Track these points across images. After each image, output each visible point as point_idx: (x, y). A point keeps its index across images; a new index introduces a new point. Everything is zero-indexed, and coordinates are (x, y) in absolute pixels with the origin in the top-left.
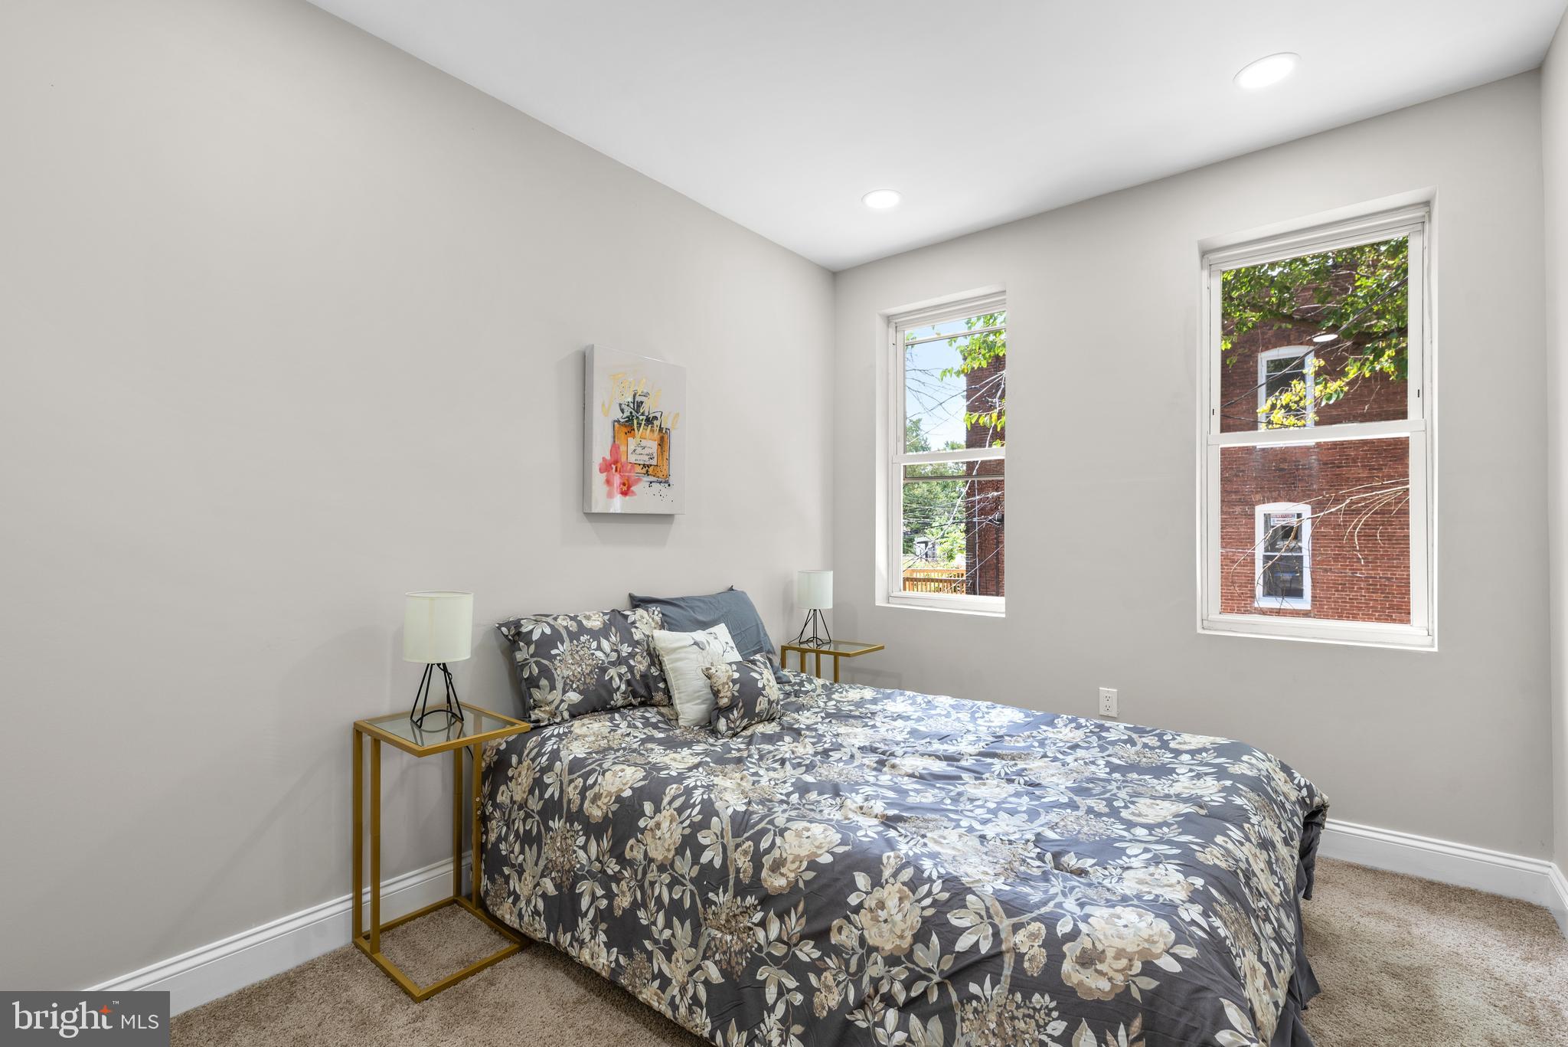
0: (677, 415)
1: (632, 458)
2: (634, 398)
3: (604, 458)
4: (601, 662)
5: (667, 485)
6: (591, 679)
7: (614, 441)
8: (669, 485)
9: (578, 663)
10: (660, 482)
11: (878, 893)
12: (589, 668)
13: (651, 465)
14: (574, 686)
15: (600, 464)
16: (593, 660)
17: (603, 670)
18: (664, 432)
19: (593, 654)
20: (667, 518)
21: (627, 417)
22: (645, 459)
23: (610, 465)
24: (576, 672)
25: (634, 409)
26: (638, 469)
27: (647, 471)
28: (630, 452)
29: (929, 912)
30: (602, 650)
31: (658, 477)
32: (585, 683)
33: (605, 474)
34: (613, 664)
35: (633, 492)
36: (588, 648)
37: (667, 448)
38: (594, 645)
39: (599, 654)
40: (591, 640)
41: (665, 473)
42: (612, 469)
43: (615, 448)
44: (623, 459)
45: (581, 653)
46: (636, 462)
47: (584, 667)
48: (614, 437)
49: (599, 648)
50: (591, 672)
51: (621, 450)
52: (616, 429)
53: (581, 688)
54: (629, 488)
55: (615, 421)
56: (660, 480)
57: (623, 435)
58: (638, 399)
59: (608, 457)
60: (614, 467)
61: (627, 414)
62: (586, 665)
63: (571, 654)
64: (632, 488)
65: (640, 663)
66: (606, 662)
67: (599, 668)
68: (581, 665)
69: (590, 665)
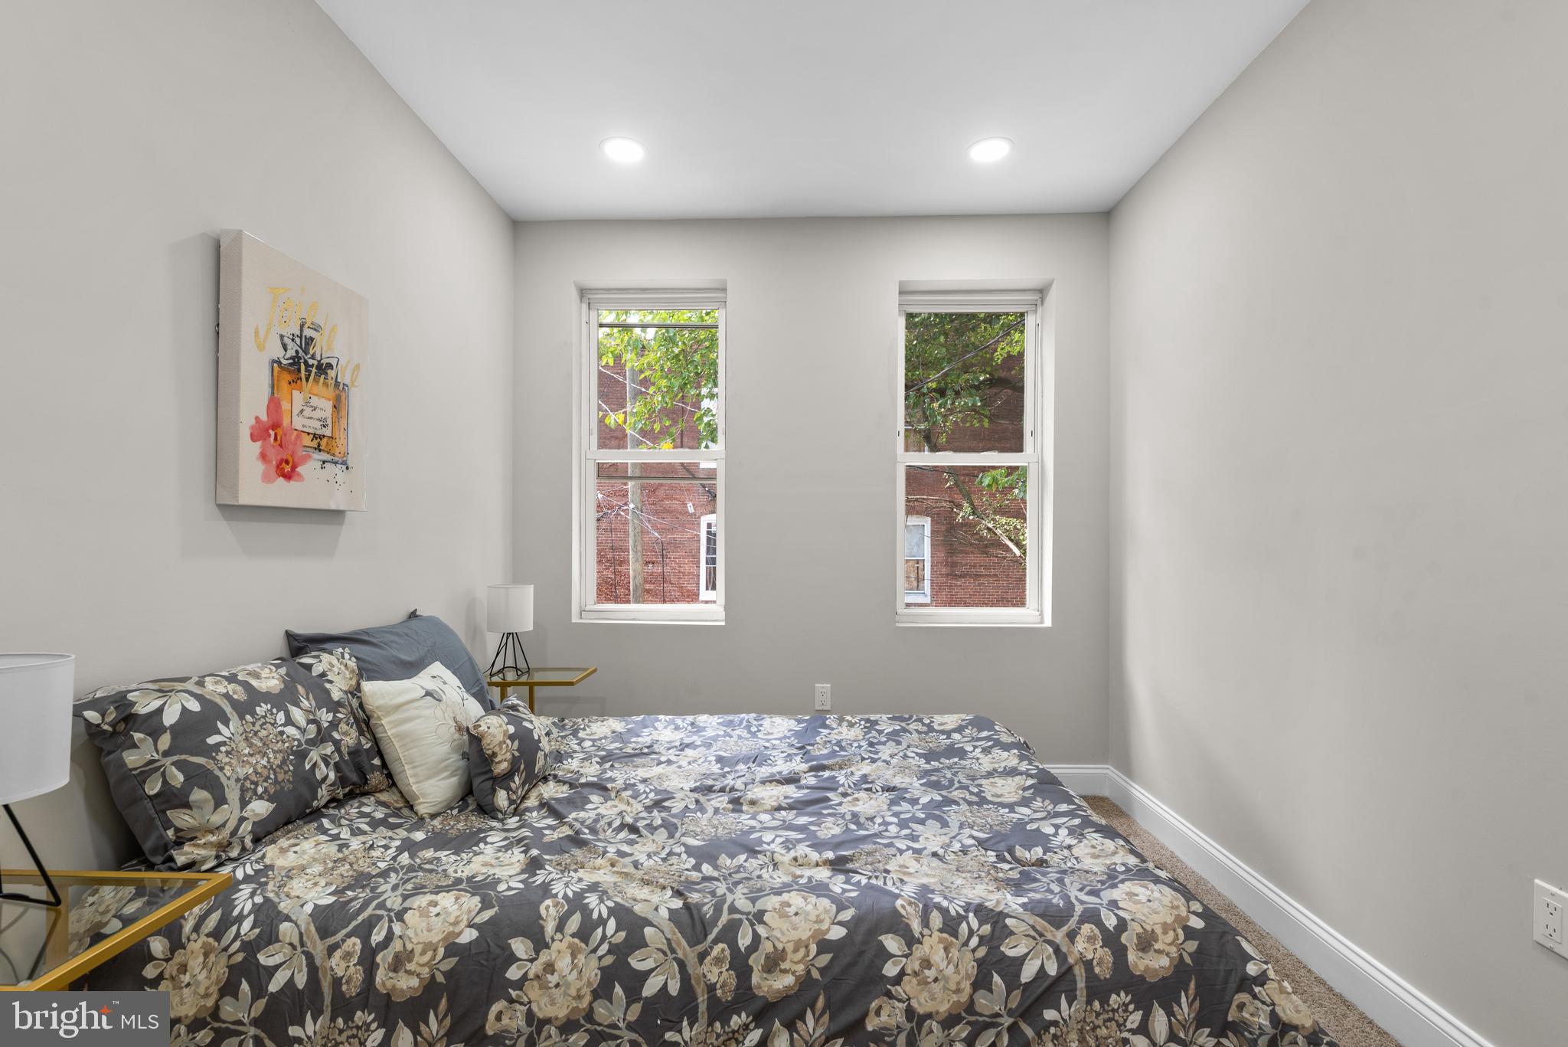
0: (358, 367)
1: (298, 423)
2: (301, 330)
3: (257, 418)
4: (296, 743)
5: (344, 467)
6: (286, 773)
7: (273, 393)
8: (347, 468)
9: (260, 752)
10: (336, 463)
11: (919, 951)
12: (280, 756)
13: (324, 436)
14: (260, 790)
15: (252, 427)
16: (283, 742)
17: (302, 755)
18: (341, 388)
19: (282, 733)
20: (335, 516)
21: (292, 358)
22: (314, 426)
23: (267, 430)
24: (259, 767)
25: (301, 347)
26: (307, 440)
27: (319, 445)
28: (295, 412)
29: (982, 952)
30: (293, 725)
31: (334, 455)
32: (276, 782)
33: (259, 444)
34: (312, 743)
35: (299, 475)
36: (272, 725)
37: (343, 413)
38: (281, 717)
39: (290, 731)
40: (275, 711)
41: (342, 449)
42: (270, 436)
43: (274, 405)
44: (286, 422)
45: (263, 733)
46: (305, 429)
47: (271, 755)
48: (273, 387)
49: (289, 721)
50: (284, 761)
51: (283, 408)
52: (276, 373)
53: (272, 791)
54: (294, 468)
55: (274, 361)
56: (336, 459)
57: (284, 385)
58: (308, 333)
59: (264, 417)
60: (272, 433)
61: (291, 353)
62: (274, 752)
63: (247, 739)
64: (299, 469)
65: (346, 734)
66: (303, 741)
67: (293, 753)
68: (265, 754)
69: (280, 751)
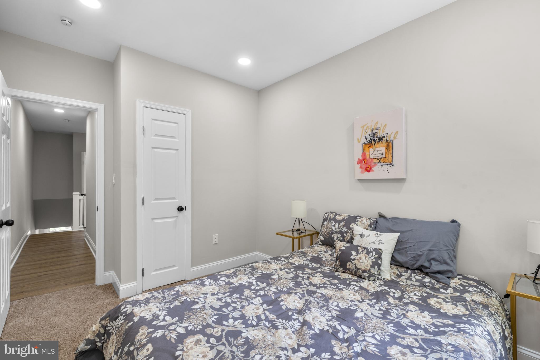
0: (397, 132)
1: (372, 157)
2: (372, 132)
3: (359, 159)
4: (332, 230)
5: (391, 165)
6: (328, 234)
7: (363, 151)
8: (393, 165)
10: (387, 165)
13: (382, 158)
14: (323, 235)
15: (358, 161)
17: (332, 233)
18: (389, 142)
19: (331, 227)
21: (369, 140)
22: (379, 156)
23: (362, 161)
25: (372, 136)
26: (375, 161)
27: (380, 161)
28: (371, 154)
30: (335, 227)
31: (386, 163)
32: (325, 235)
33: (360, 165)
34: (337, 232)
35: (372, 170)
36: (331, 225)
37: (391, 149)
38: (333, 224)
39: (333, 228)
41: (390, 160)
42: (363, 162)
43: (364, 154)
44: (367, 157)
45: (329, 226)
46: (374, 158)
48: (363, 150)
49: (334, 226)
50: (328, 232)
51: (367, 154)
52: (364, 146)
54: (371, 169)
55: (363, 144)
56: (387, 163)
57: (367, 148)
58: (374, 132)
59: (361, 158)
60: (363, 161)
61: (369, 139)
62: (328, 230)
64: (372, 169)
65: (348, 236)
66: (334, 231)
67: (331, 232)
68: (327, 229)
69: (329, 230)
